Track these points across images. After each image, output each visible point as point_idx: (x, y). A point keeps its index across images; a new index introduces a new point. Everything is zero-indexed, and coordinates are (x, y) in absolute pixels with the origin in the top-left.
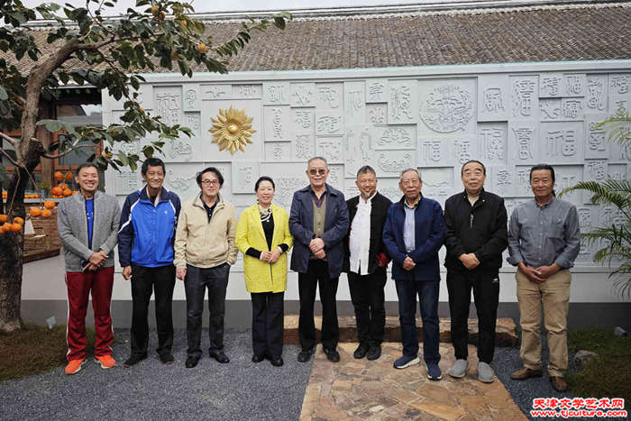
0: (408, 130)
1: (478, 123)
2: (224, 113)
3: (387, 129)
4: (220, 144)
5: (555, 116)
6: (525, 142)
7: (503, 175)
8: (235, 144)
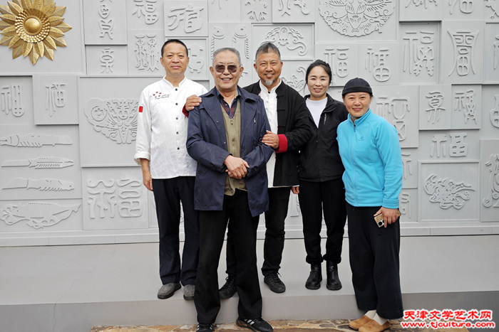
0: (302, 31)
1: (401, 22)
2: (20, 1)
3: (271, 29)
4: (14, 48)
6: (465, 52)
7: (435, 97)
8: (37, 47)
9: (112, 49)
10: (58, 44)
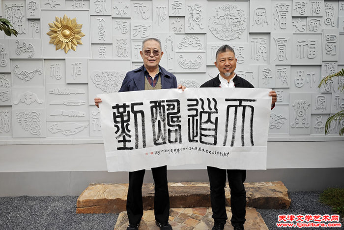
0: (200, 37)
1: (250, 33)
2: (59, 21)
3: (185, 36)
4: (57, 45)
5: (303, 30)
6: (282, 48)
7: (267, 71)
8: (68, 45)
9: (105, 46)
10: (78, 43)
